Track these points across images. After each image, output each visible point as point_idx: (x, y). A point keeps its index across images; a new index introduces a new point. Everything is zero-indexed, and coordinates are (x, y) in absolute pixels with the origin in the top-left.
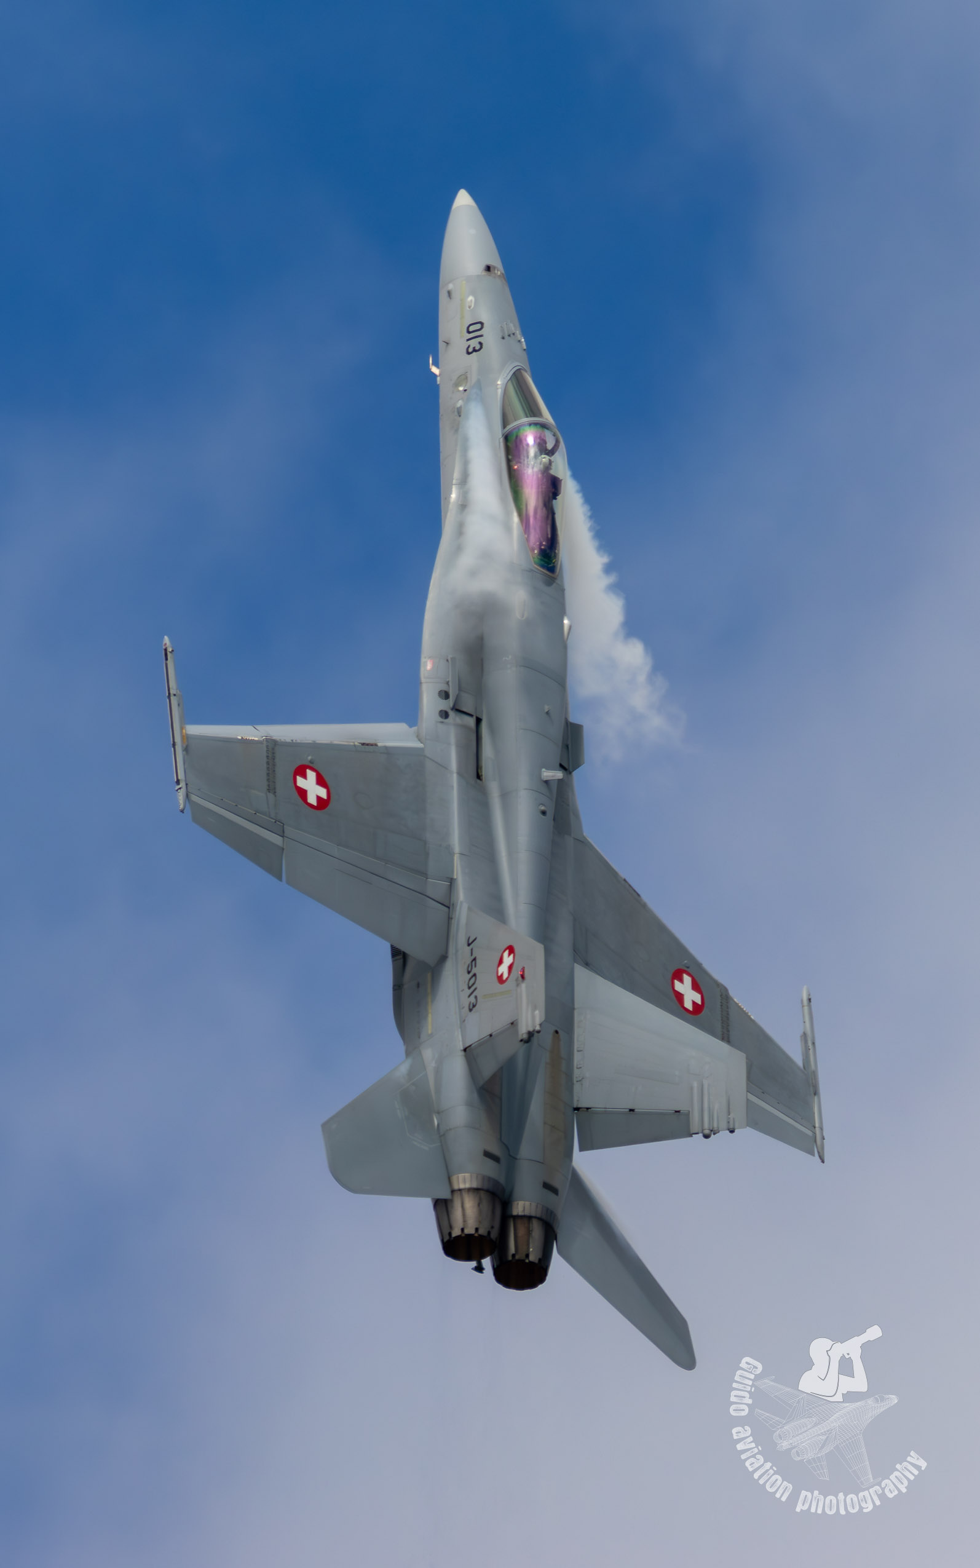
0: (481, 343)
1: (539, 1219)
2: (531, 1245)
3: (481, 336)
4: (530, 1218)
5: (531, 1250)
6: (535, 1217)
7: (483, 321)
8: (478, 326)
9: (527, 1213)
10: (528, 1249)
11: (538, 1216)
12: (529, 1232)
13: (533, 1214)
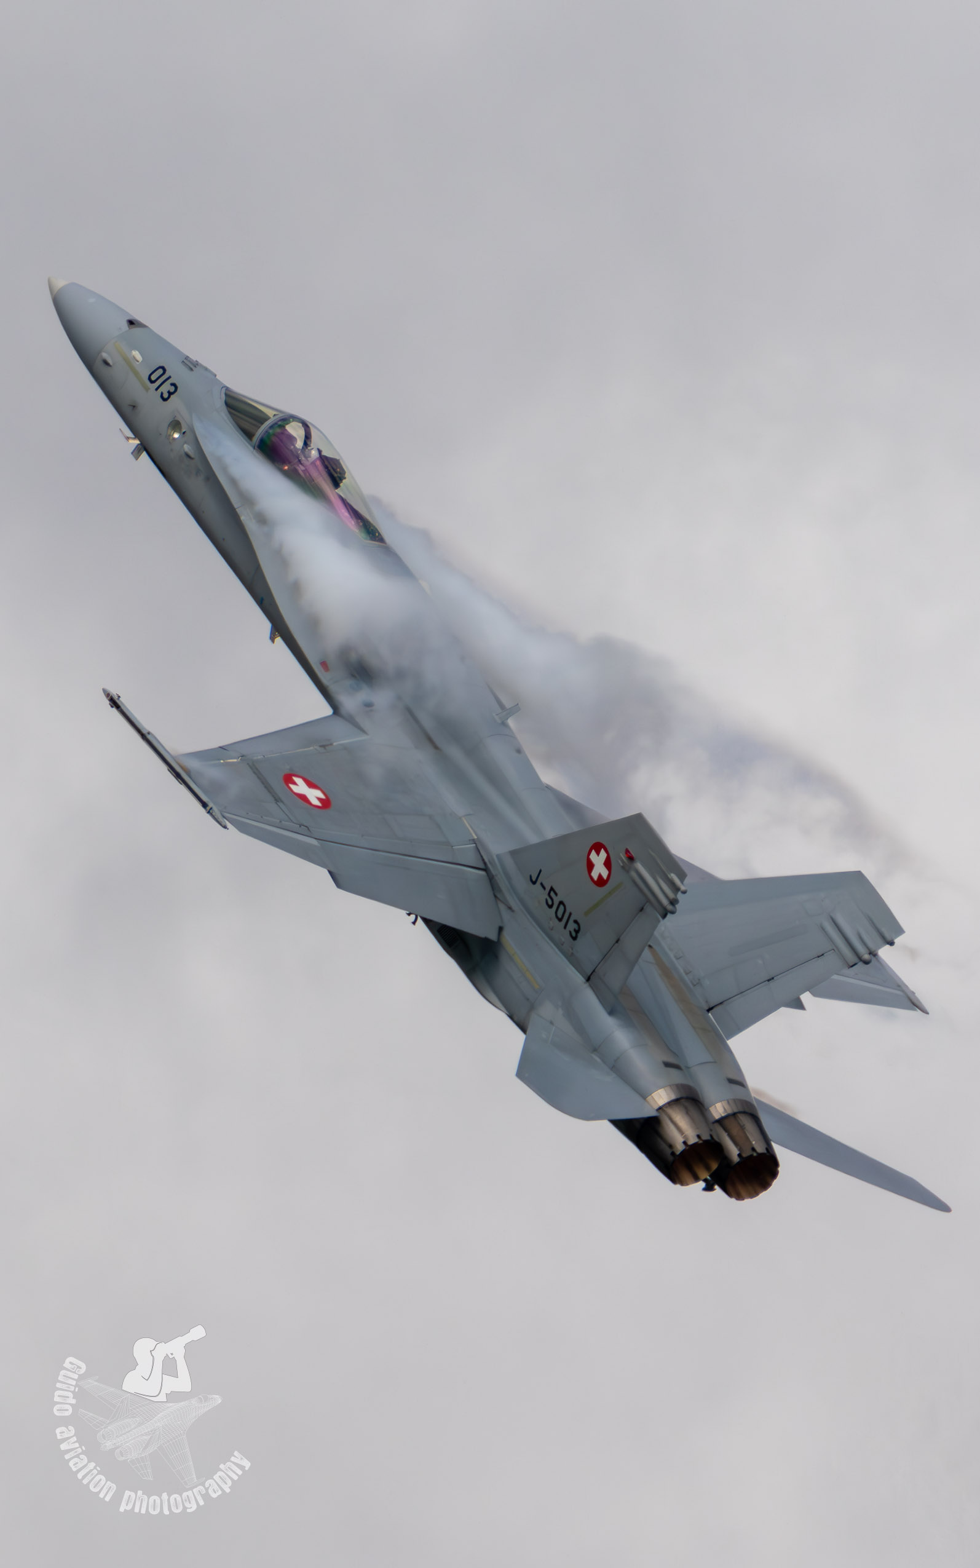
0: (173, 385)
1: (744, 1113)
2: (751, 1139)
3: (169, 378)
4: (734, 1115)
5: (754, 1143)
6: (740, 1112)
7: (161, 365)
8: (160, 371)
9: (730, 1111)
10: (751, 1143)
11: (741, 1110)
12: (742, 1128)
13: (736, 1110)
